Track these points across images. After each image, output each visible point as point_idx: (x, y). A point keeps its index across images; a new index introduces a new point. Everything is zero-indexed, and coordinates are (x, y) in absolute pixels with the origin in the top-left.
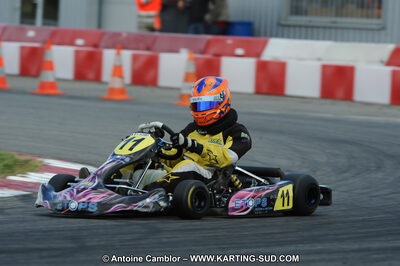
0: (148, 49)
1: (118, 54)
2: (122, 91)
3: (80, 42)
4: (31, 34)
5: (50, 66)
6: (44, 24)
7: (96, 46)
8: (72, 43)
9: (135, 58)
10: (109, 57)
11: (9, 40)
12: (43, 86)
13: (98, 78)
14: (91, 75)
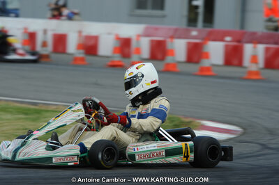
0: (276, 43)
1: (255, 47)
2: (257, 73)
3: (228, 39)
4: (194, 33)
5: (207, 56)
6: (204, 26)
7: (239, 41)
8: (222, 40)
9: (267, 50)
10: (248, 49)
11: (180, 37)
12: (203, 69)
13: (240, 64)
14: (236, 62)
